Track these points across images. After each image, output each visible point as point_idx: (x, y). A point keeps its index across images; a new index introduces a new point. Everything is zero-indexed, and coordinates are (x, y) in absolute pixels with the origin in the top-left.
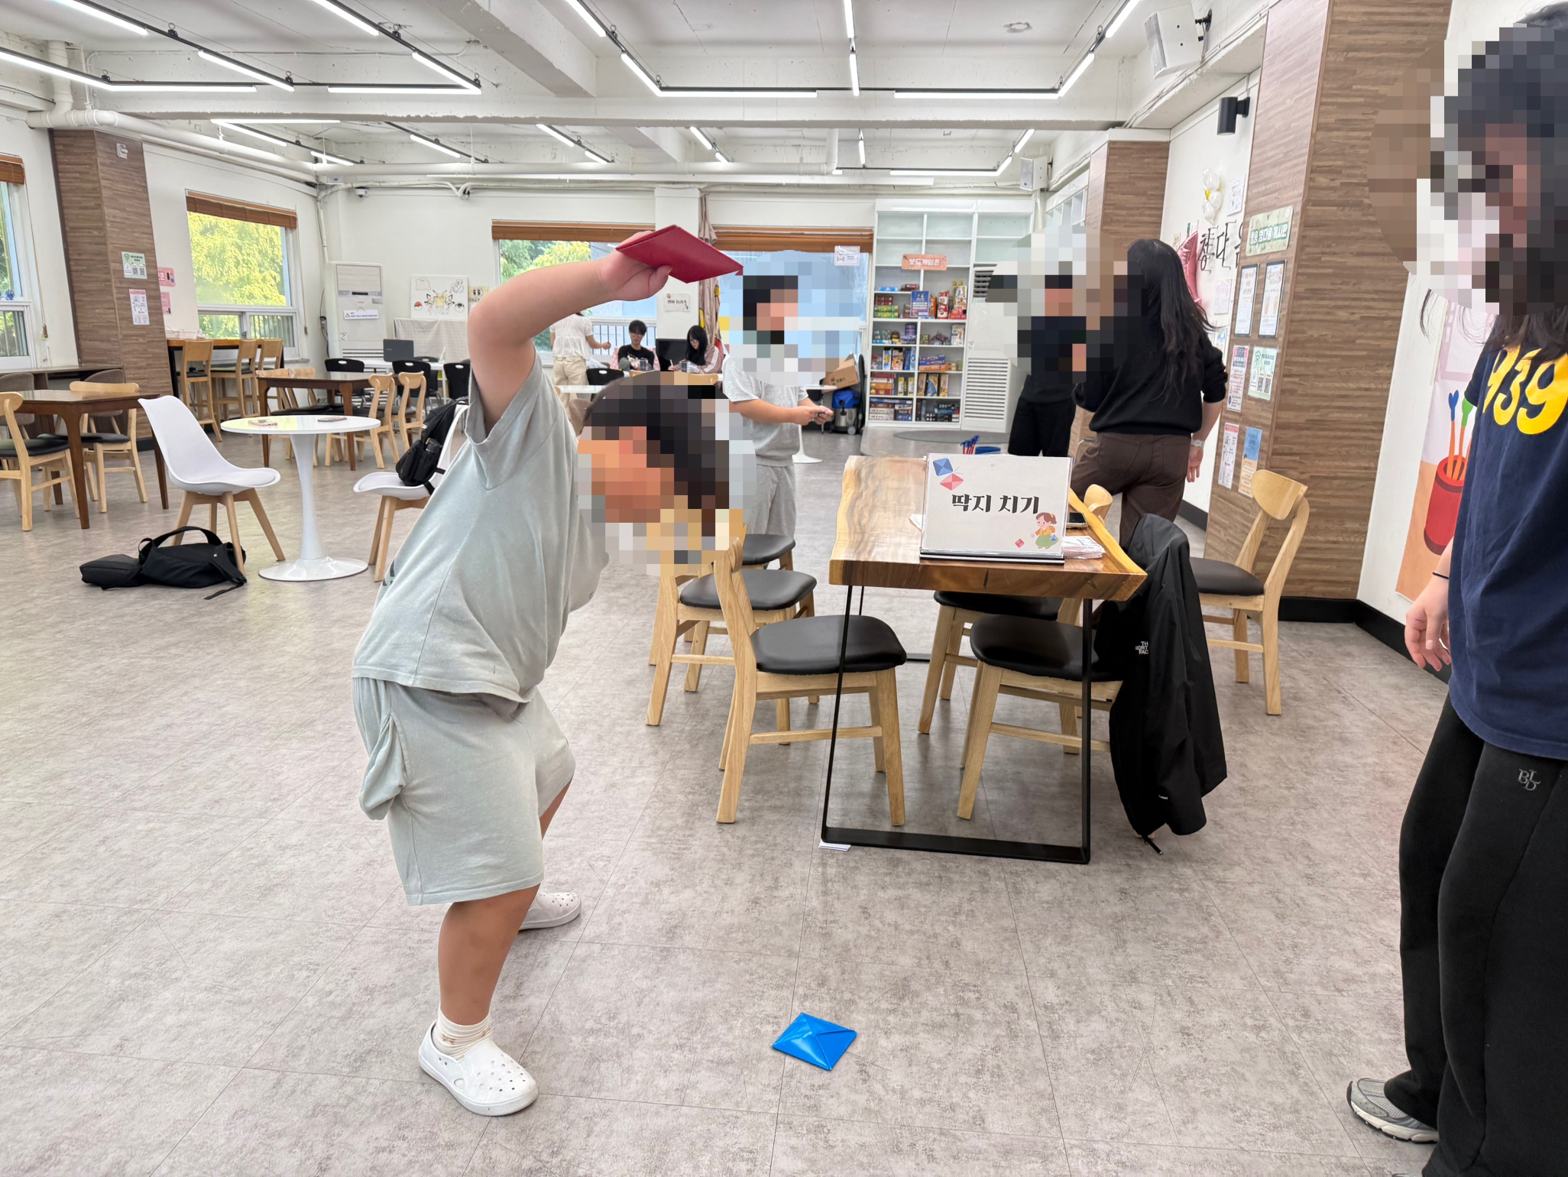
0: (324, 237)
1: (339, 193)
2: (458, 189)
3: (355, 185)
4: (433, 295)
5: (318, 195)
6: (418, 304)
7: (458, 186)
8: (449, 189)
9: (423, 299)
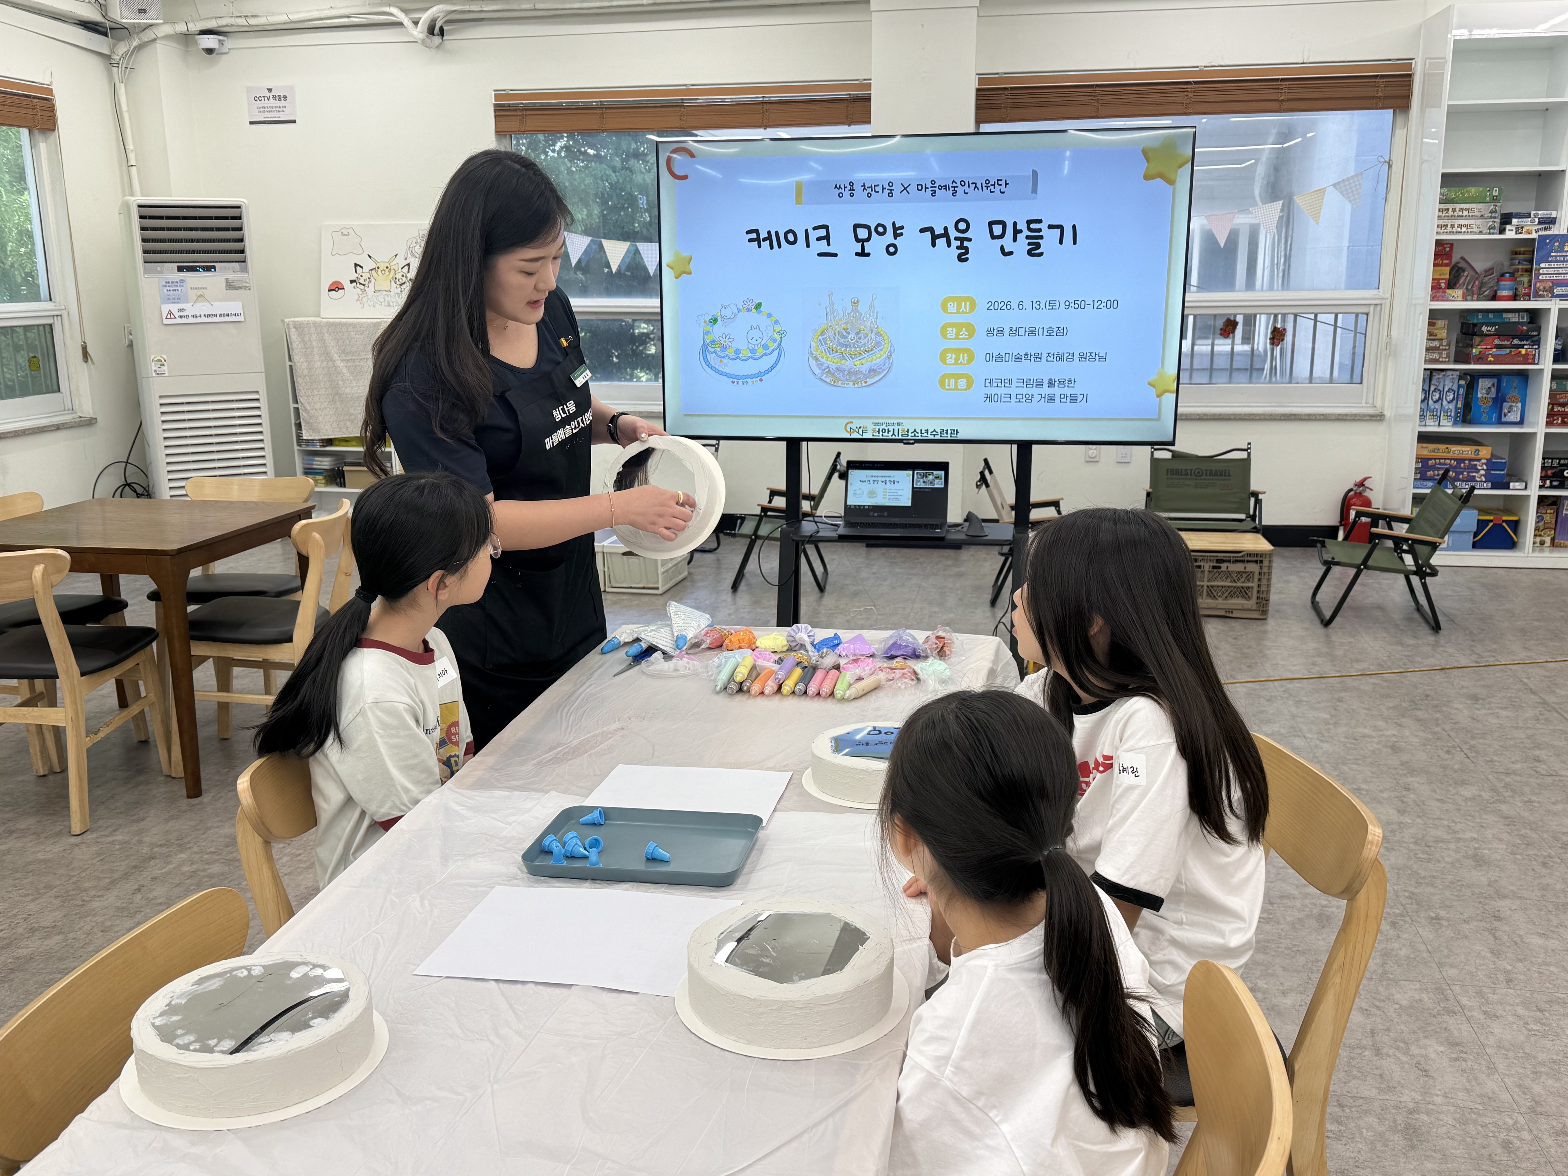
0: (130, 146)
1: (159, 46)
2: (416, 23)
3: (195, 27)
4: (368, 265)
5: (112, 49)
6: (336, 287)
7: (416, 16)
8: (401, 24)
9: (345, 276)
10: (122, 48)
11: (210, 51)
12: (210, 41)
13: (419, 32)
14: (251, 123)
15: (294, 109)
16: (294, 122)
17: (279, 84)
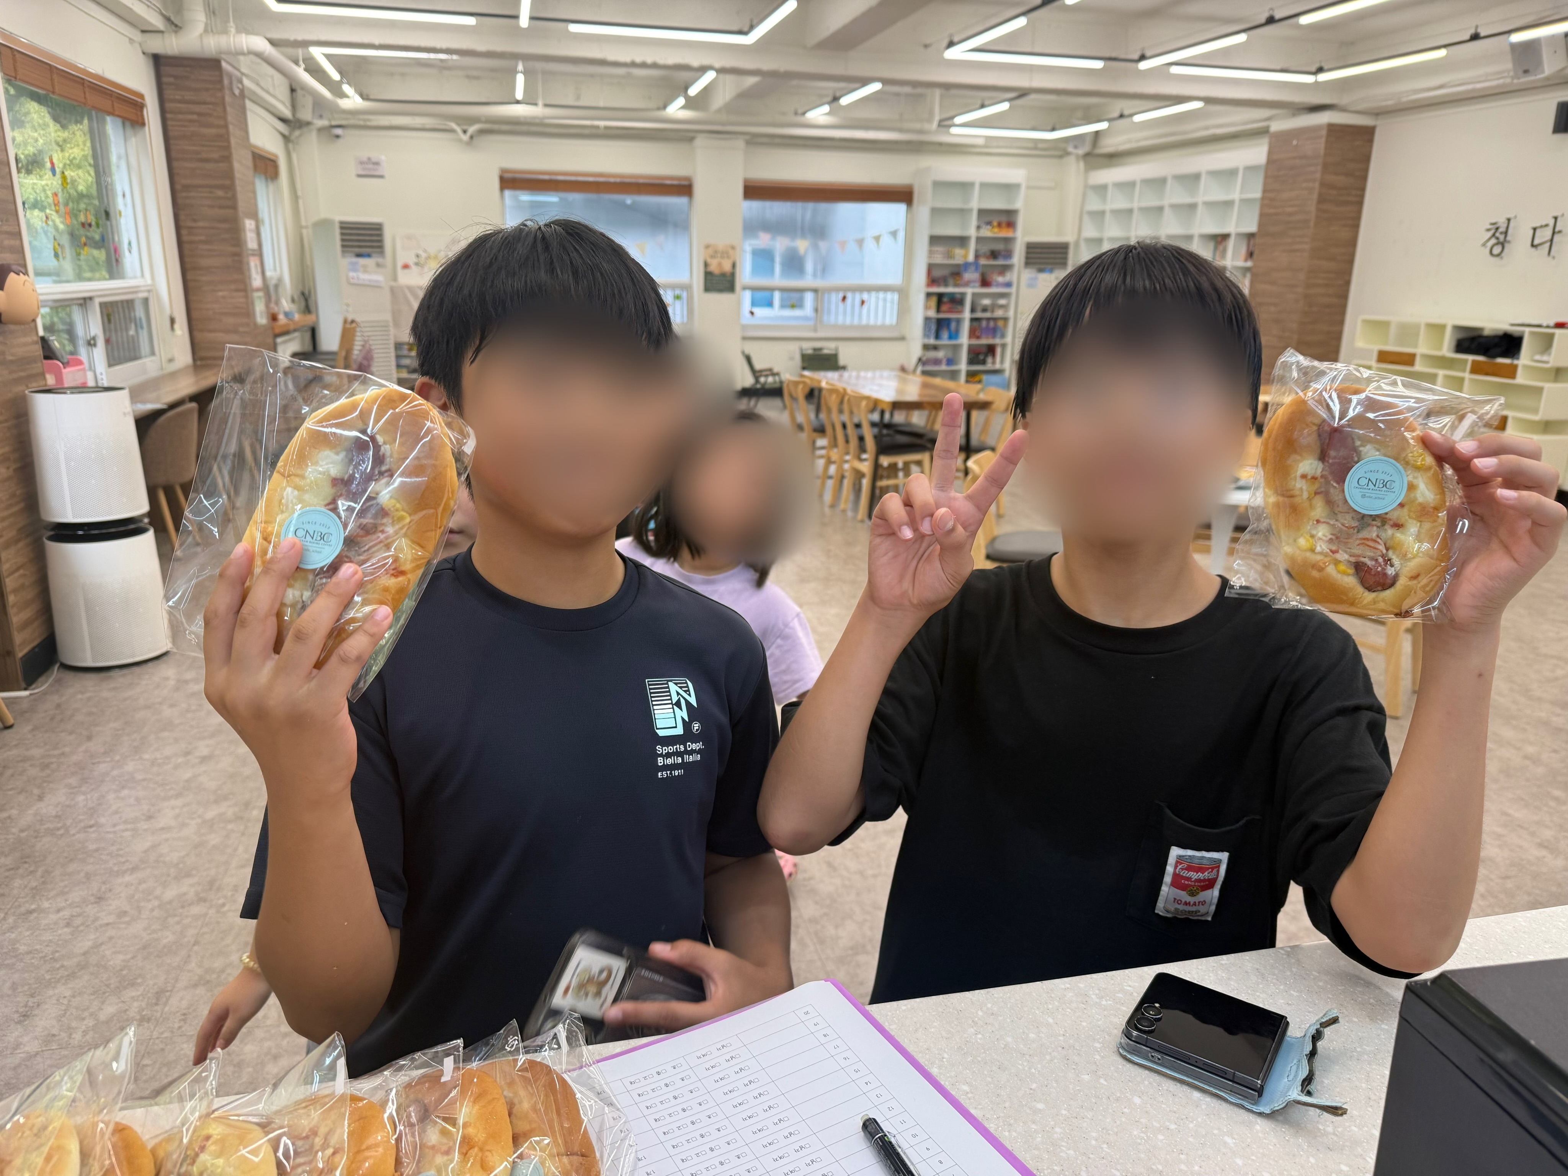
1: (313, 133)
2: (464, 131)
3: (334, 123)
4: (424, 255)
5: (290, 134)
6: (406, 267)
7: (465, 127)
8: (452, 131)
9: (411, 260)
10: (297, 133)
11: (338, 137)
12: (338, 131)
13: (465, 138)
14: (359, 176)
15: (384, 170)
16: (381, 177)
17: (375, 156)
